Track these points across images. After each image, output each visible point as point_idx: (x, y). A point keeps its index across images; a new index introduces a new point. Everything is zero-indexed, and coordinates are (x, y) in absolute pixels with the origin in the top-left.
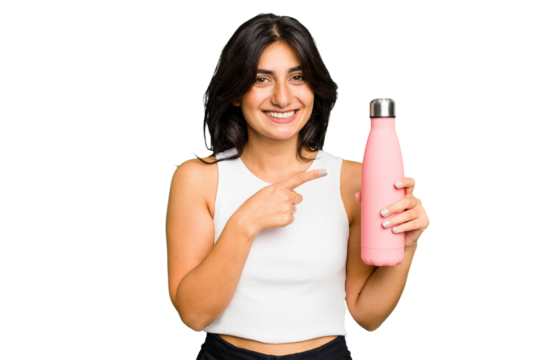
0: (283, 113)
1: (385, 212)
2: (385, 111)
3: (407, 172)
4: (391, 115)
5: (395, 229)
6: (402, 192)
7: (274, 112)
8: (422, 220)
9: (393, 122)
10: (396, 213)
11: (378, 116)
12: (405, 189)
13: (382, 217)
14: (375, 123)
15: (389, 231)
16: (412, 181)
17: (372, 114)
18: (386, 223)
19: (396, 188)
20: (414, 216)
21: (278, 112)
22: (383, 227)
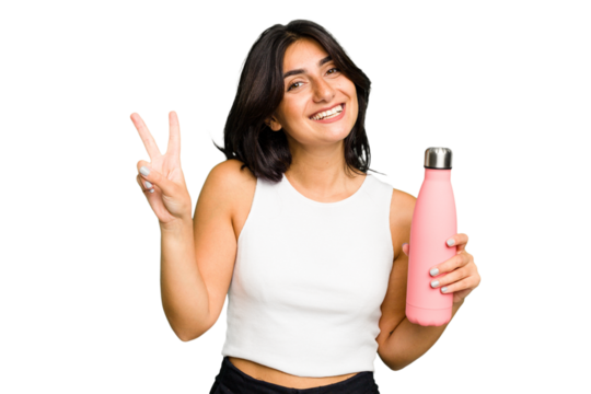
0: (330, 109)
1: (435, 271)
2: (440, 163)
3: (461, 228)
4: (447, 167)
5: (444, 289)
6: (454, 249)
7: (321, 111)
8: (473, 278)
9: (449, 174)
10: (447, 273)
11: (432, 167)
12: (457, 247)
13: (431, 276)
14: (428, 173)
15: (438, 291)
16: (465, 237)
17: (427, 163)
18: (435, 283)
19: (447, 246)
20: (464, 274)
21: (325, 110)
22: (432, 287)
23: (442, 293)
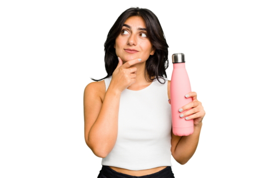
1: (181, 110)
2: (180, 60)
3: (193, 89)
4: (183, 62)
5: (187, 118)
6: (191, 99)
8: (202, 112)
9: (184, 64)
10: (187, 110)
12: (192, 98)
13: (179, 112)
14: (175, 66)
15: (184, 119)
16: (195, 93)
17: (174, 61)
18: (182, 115)
19: (186, 98)
22: (181, 118)
23: (185, 120)
